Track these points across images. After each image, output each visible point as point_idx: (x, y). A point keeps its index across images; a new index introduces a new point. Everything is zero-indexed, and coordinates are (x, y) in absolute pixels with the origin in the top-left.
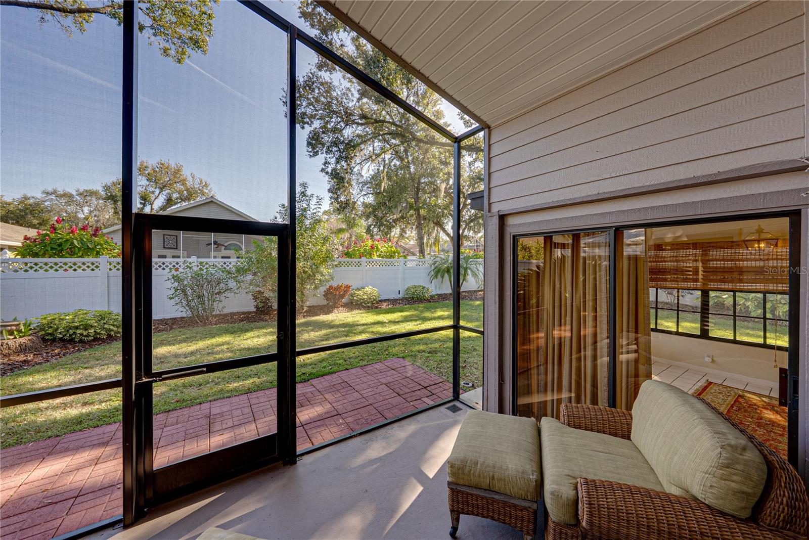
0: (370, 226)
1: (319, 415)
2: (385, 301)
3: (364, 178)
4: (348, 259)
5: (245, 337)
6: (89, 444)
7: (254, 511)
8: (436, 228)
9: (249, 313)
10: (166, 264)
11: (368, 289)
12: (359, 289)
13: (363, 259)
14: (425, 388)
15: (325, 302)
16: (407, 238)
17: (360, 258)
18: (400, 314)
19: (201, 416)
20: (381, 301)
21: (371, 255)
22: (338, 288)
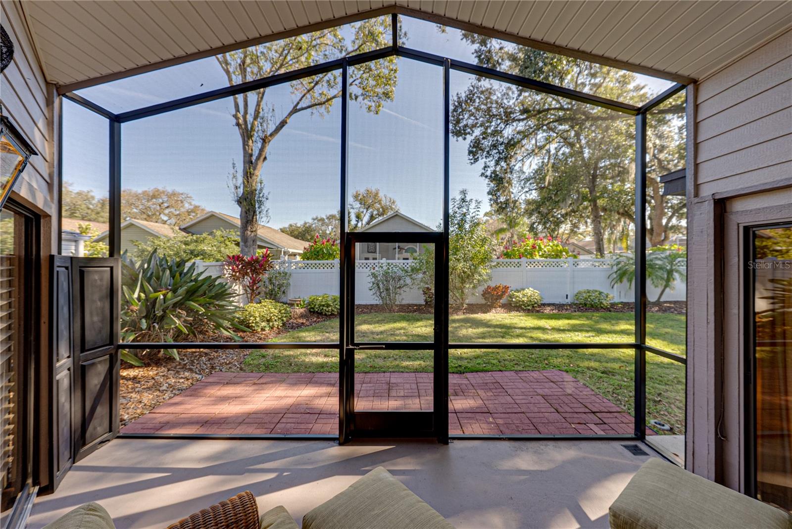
0: (534, 223)
1: (472, 408)
2: (549, 305)
3: (527, 174)
4: (507, 260)
5: (417, 325)
6: (326, 382)
7: (414, 470)
8: (622, 220)
9: (420, 305)
10: (368, 264)
11: (529, 291)
12: (518, 291)
13: (524, 259)
14: (594, 413)
15: (483, 302)
16: (581, 234)
17: (520, 258)
18: (567, 321)
19: (383, 382)
20: (544, 305)
21: (532, 255)
22: (496, 288)
